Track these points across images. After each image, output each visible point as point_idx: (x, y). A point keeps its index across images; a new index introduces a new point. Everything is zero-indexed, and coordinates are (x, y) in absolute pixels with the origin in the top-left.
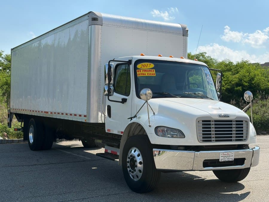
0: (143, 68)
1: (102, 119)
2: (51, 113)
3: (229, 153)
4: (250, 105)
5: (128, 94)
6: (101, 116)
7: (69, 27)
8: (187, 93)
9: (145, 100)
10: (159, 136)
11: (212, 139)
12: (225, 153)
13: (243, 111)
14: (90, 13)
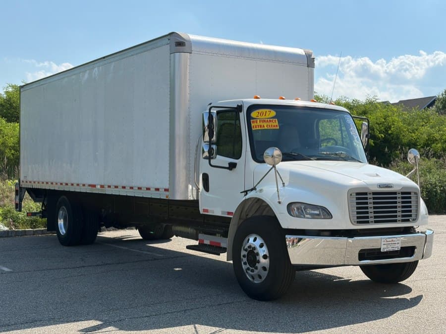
0: (260, 117)
1: (193, 195)
2: (102, 186)
3: (394, 239)
4: (416, 169)
5: (238, 155)
6: (192, 189)
7: (132, 55)
8: (325, 153)
9: (271, 165)
10: (294, 217)
11: (370, 220)
12: (388, 240)
13: (407, 177)
14: (171, 35)
